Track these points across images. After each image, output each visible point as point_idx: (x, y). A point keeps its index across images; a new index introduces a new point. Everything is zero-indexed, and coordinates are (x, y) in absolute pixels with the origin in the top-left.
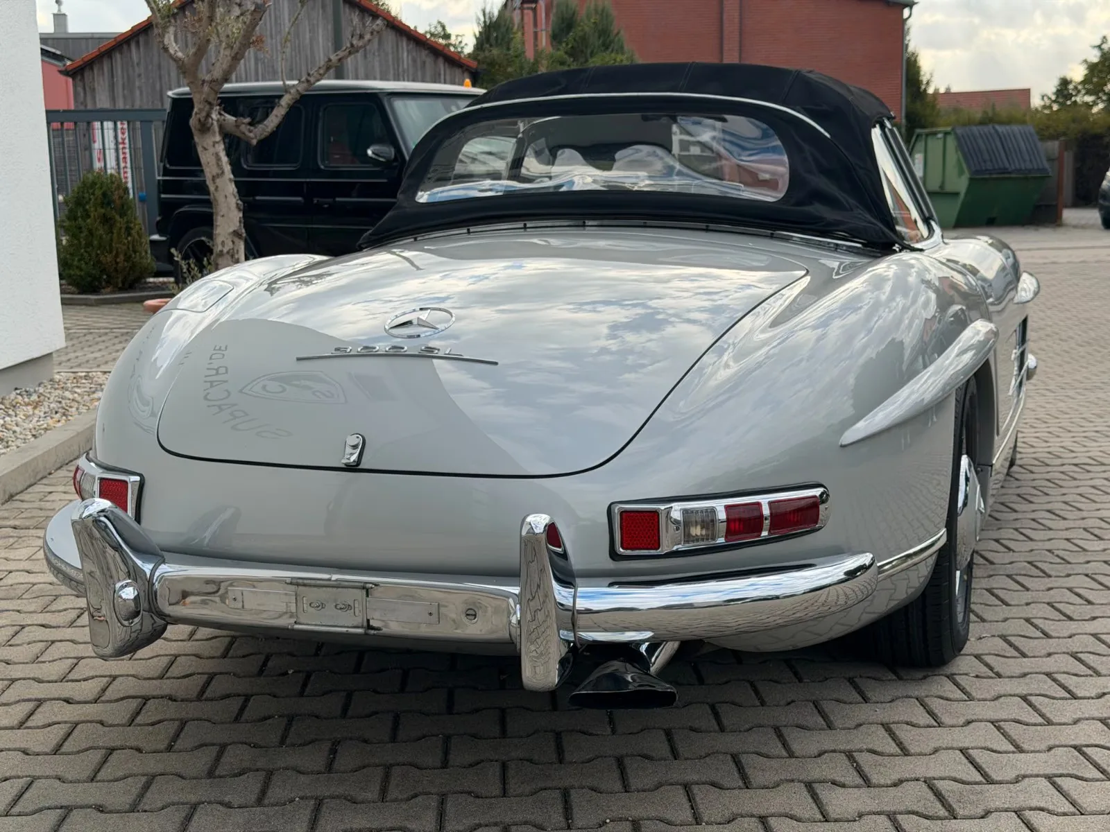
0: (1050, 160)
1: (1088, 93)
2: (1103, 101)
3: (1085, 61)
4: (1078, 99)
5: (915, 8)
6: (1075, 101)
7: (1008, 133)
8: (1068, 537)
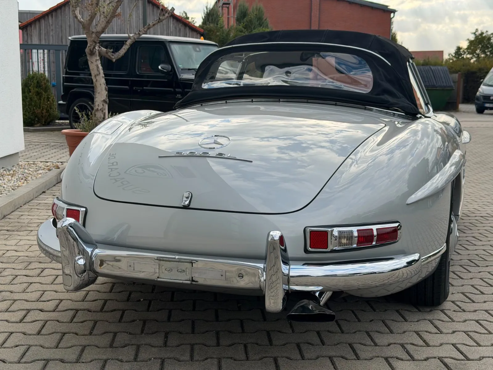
0: (454, 82)
1: (469, 53)
2: (475, 57)
3: (468, 39)
4: (465, 56)
5: (396, 13)
6: (463, 57)
7: (436, 69)
8: (484, 249)
